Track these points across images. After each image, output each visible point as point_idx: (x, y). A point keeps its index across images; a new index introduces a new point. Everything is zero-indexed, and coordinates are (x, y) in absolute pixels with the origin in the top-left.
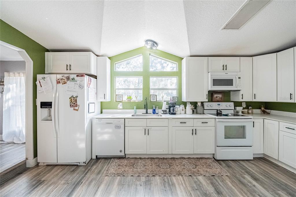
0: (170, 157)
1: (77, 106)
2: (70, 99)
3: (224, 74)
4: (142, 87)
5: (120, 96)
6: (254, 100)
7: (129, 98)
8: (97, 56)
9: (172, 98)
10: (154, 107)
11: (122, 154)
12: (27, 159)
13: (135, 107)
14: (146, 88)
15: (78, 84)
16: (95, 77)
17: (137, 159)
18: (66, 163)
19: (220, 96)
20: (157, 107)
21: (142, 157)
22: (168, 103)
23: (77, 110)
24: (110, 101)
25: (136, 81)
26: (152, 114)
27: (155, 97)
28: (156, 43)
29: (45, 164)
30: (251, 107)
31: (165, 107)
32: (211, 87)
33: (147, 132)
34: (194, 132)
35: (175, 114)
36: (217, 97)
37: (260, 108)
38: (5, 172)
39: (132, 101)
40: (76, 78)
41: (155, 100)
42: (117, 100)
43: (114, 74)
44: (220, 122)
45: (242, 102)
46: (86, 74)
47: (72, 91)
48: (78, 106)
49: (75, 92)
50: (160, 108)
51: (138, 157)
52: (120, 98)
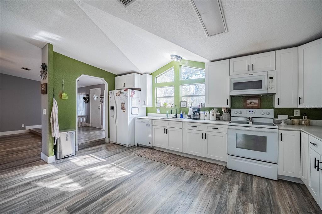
1: (124, 109)
2: (122, 105)
4: (173, 95)
7: (165, 105)
8: (141, 74)
9: (200, 105)
10: (181, 112)
11: (151, 145)
12: (106, 138)
13: (167, 112)
15: (124, 95)
16: (140, 90)
17: (161, 151)
19: (256, 101)
20: (184, 112)
21: (165, 151)
22: (193, 109)
23: (124, 112)
24: (152, 106)
25: (171, 90)
26: (180, 118)
27: (186, 104)
29: (113, 143)
30: (306, 117)
31: (190, 112)
33: (166, 131)
34: (204, 136)
36: (251, 103)
38: (96, 141)
39: (167, 107)
40: (125, 92)
41: (185, 106)
42: (157, 106)
43: (155, 86)
44: (230, 129)
46: (129, 89)
47: (122, 100)
50: (187, 113)
51: (162, 150)
52: (159, 105)
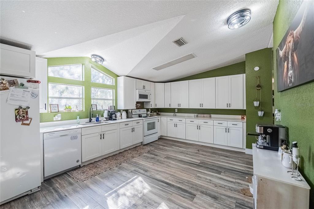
0: (118, 152)
1: (28, 119)
2: (17, 111)
3: (144, 91)
5: (55, 105)
6: (156, 107)
7: (68, 108)
9: (110, 107)
10: (97, 116)
11: (79, 163)
13: (78, 117)
14: (88, 98)
15: (29, 92)
18: (15, 197)
20: (100, 115)
23: (28, 125)
26: (96, 122)
27: (96, 107)
28: (103, 59)
31: (106, 115)
32: (139, 99)
34: (133, 130)
35: (116, 120)
37: (156, 112)
39: (71, 111)
40: (26, 84)
42: (52, 111)
44: (145, 121)
45: (149, 109)
47: (19, 100)
48: (30, 120)
49: (24, 101)
50: (103, 116)
52: (55, 108)
